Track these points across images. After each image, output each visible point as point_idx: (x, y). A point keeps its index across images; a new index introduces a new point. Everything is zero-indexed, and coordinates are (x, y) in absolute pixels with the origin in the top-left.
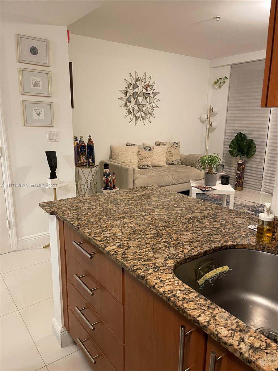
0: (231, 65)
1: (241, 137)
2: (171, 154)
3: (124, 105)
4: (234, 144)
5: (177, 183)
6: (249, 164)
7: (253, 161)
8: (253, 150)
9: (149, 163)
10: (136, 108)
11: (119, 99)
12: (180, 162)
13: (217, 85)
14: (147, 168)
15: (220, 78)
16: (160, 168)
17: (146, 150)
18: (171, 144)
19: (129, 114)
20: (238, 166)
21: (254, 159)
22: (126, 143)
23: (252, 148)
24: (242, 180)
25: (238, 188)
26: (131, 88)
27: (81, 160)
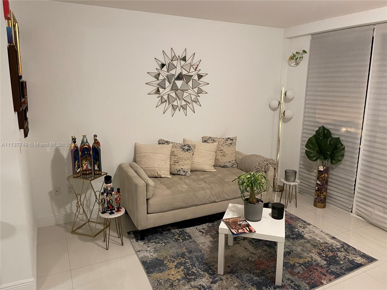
0: (312, 35)
1: (324, 132)
2: (222, 154)
3: (155, 91)
4: (312, 144)
5: (219, 200)
6: (336, 172)
7: (340, 168)
8: (340, 154)
9: (187, 167)
10: (173, 94)
11: (146, 84)
12: (236, 164)
13: (294, 61)
14: (184, 174)
15: (297, 53)
16: (202, 175)
17: (183, 150)
18: (224, 140)
19: (162, 103)
20: (319, 174)
21: (341, 166)
22: (158, 140)
23: (339, 150)
24: (325, 193)
25: (319, 204)
26: (165, 69)
27: (82, 167)
